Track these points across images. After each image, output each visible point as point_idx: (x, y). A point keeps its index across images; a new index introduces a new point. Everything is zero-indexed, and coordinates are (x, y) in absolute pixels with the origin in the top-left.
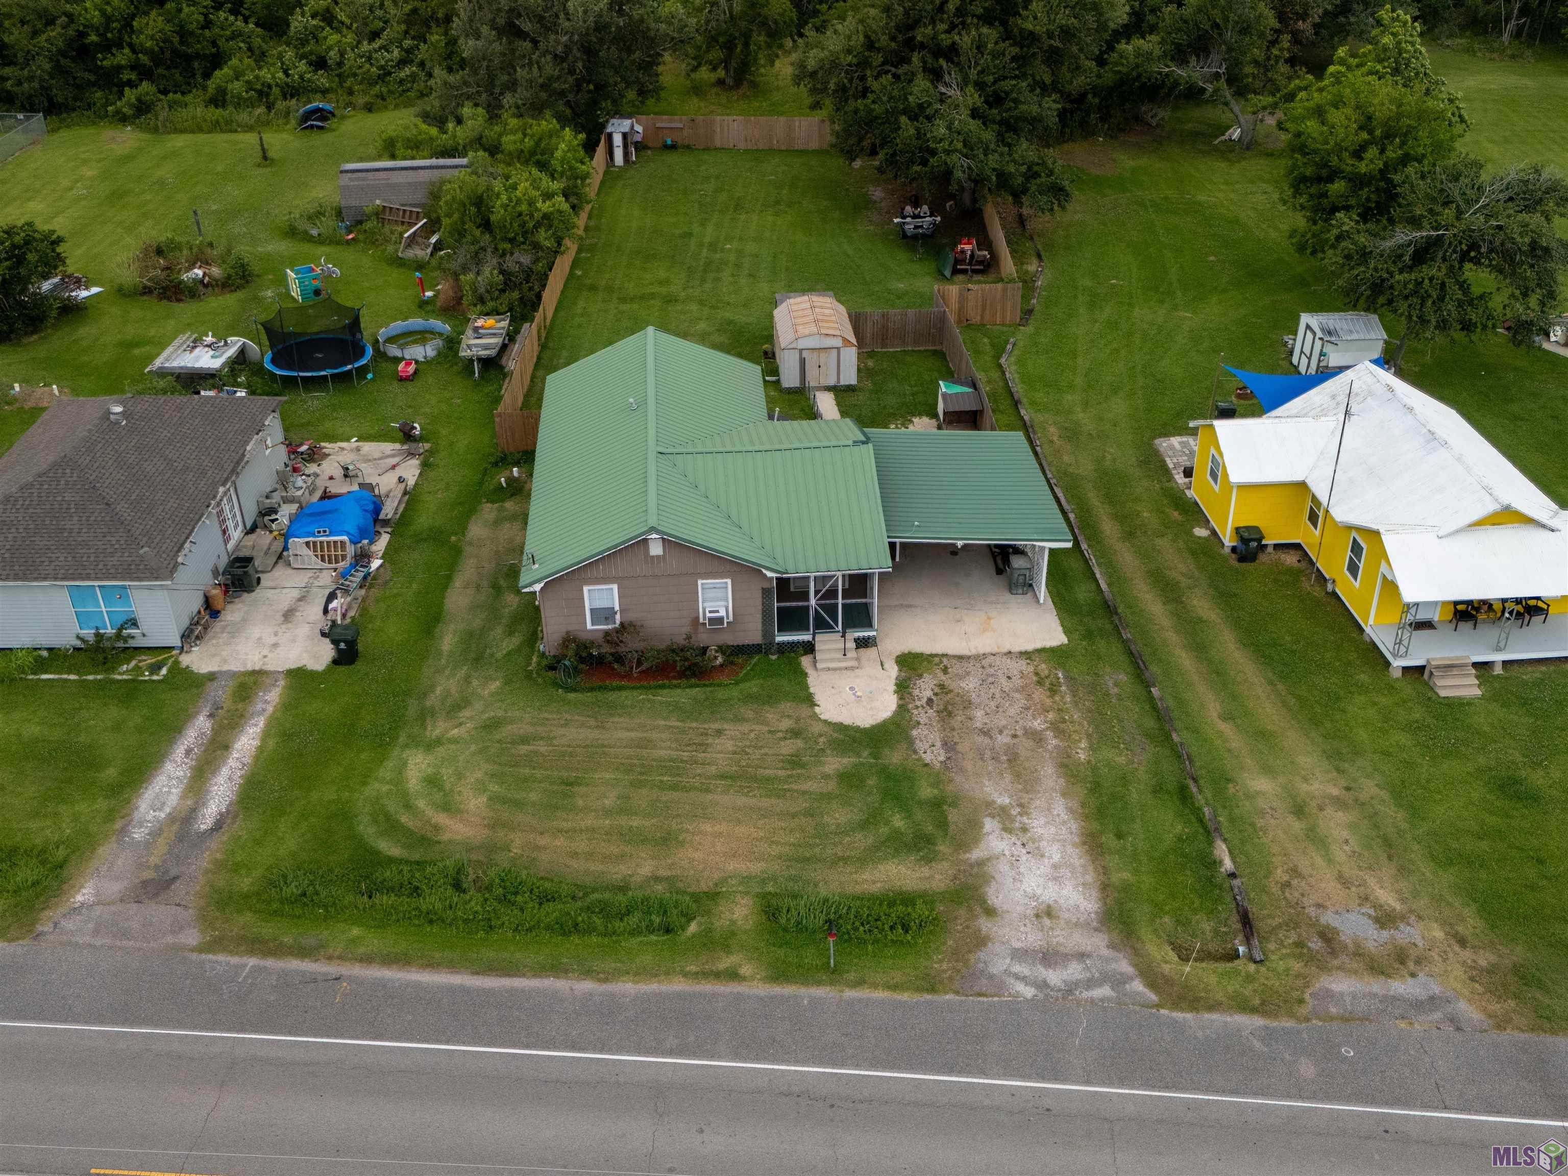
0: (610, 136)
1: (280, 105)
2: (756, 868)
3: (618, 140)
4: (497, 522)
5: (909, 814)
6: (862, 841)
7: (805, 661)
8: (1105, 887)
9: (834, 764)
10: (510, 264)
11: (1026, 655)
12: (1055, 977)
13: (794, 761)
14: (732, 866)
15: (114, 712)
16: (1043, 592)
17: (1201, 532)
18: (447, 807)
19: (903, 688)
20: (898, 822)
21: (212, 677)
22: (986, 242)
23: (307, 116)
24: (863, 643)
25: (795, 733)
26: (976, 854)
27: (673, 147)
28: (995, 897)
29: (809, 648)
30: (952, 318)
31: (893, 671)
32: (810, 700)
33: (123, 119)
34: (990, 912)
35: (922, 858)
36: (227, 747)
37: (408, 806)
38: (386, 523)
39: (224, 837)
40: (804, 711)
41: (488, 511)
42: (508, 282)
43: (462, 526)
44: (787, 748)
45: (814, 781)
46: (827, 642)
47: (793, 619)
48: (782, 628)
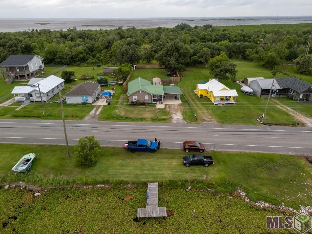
0: (134, 66)
1: (95, 64)
3: (135, 67)
4: (123, 96)
5: (165, 114)
6: (161, 115)
7: (156, 104)
8: (184, 117)
9: (158, 111)
10: (124, 75)
11: (178, 104)
12: (178, 122)
13: (154, 110)
14: (148, 117)
15: (86, 108)
16: (180, 100)
17: (197, 96)
18: (120, 113)
19: (165, 106)
20: (164, 114)
21: (96, 106)
22: (176, 75)
23: (98, 65)
24: (161, 103)
25: (154, 109)
26: (172, 116)
27: (141, 68)
28: (173, 118)
29: (156, 103)
30: (172, 81)
31: (164, 105)
32: (156, 107)
33: (76, 66)
34: (173, 119)
35: (166, 116)
36: (98, 110)
37: (117, 113)
38: (112, 95)
39: (98, 115)
40: (155, 108)
41: (122, 95)
42: (123, 77)
43: (120, 96)
44: (153, 110)
45: (156, 112)
46: (158, 103)
47: (154, 100)
48: (153, 101)
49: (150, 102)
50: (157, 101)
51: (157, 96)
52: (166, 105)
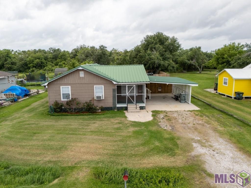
2: (96, 158)
7: (125, 112)
9: (132, 129)
11: (190, 111)
13: (119, 129)
16: (190, 101)
24: (142, 108)
25: (119, 123)
29: (126, 109)
31: (151, 114)
32: (126, 117)
35: (170, 155)
40: (123, 119)
44: (116, 126)
45: (124, 133)
46: (131, 107)
47: (121, 99)
48: (118, 102)
49: (109, 103)
50: (130, 102)
51: (130, 87)
52: (155, 113)
